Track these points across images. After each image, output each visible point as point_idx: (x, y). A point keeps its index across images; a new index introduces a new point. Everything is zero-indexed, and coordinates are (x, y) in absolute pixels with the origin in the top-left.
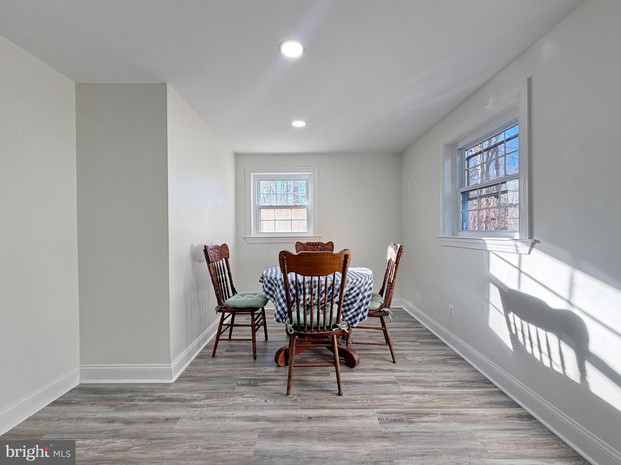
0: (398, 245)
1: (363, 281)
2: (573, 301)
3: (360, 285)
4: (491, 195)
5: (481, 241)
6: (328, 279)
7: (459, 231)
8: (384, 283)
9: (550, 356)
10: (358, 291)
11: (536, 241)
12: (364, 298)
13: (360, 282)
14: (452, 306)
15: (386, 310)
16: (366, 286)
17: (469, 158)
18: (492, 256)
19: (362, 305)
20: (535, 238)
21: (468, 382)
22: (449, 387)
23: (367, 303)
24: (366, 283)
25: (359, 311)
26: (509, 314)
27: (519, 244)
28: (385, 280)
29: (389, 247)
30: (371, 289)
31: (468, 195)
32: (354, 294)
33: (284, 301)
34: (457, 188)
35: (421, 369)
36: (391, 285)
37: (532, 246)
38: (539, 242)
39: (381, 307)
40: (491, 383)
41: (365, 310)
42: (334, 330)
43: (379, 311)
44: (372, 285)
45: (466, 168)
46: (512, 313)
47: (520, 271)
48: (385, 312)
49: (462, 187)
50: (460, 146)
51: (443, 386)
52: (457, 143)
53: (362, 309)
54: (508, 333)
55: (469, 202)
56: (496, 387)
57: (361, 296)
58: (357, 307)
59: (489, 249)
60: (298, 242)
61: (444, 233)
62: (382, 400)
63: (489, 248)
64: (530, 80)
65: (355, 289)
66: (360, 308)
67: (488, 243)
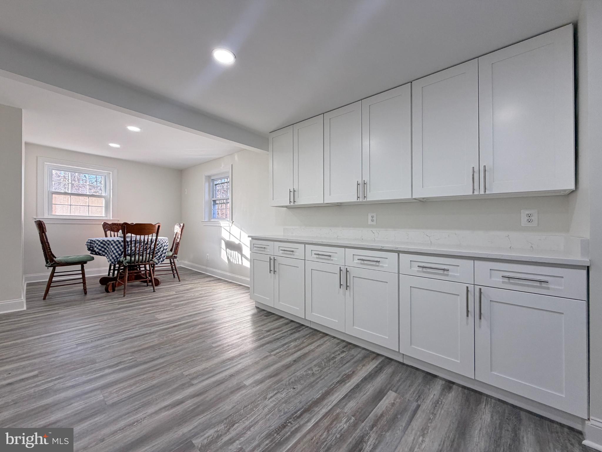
0: (181, 224)
1: (164, 241)
2: (241, 240)
3: (162, 242)
4: (223, 203)
5: (219, 223)
6: (145, 238)
7: (211, 218)
8: (173, 245)
9: (236, 259)
10: (161, 246)
12: (164, 250)
13: (163, 241)
14: (208, 254)
15: (176, 255)
16: (165, 244)
17: (216, 185)
18: (222, 229)
19: (163, 254)
23: (165, 253)
24: (165, 242)
25: (161, 257)
26: (227, 250)
27: (229, 223)
28: (174, 242)
29: (176, 226)
30: (167, 246)
31: (216, 202)
32: (159, 248)
33: (123, 248)
34: (211, 198)
36: (178, 244)
37: (232, 223)
38: (234, 222)
39: (173, 254)
41: (164, 256)
42: (151, 262)
43: (171, 256)
44: (168, 244)
45: (215, 189)
47: (230, 233)
48: (175, 256)
49: (213, 198)
50: (212, 178)
52: (211, 177)
53: (163, 255)
54: (227, 257)
55: (216, 205)
57: (162, 249)
58: (159, 255)
60: (104, 223)
61: (205, 219)
63: (222, 225)
64: (232, 165)
65: (160, 245)
66: (161, 255)
67: (221, 223)
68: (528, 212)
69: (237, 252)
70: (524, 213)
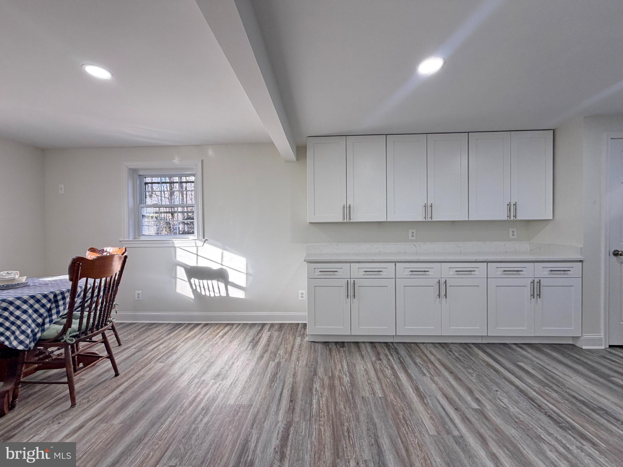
2: (223, 264)
5: (171, 242)
7: (140, 235)
9: (214, 291)
11: (206, 240)
14: (139, 292)
18: (178, 249)
20: (205, 238)
21: (172, 329)
22: (167, 335)
26: (191, 280)
27: (197, 241)
34: (138, 203)
35: (142, 338)
37: (205, 242)
38: (208, 240)
40: (181, 324)
45: (144, 190)
46: (193, 279)
47: (198, 255)
49: (141, 203)
50: (140, 173)
51: (165, 336)
52: (138, 170)
54: (191, 290)
56: (185, 324)
59: (176, 246)
61: (129, 237)
62: (147, 358)
64: (202, 161)
67: (175, 242)
68: (513, 229)
69: (215, 282)
70: (511, 230)
